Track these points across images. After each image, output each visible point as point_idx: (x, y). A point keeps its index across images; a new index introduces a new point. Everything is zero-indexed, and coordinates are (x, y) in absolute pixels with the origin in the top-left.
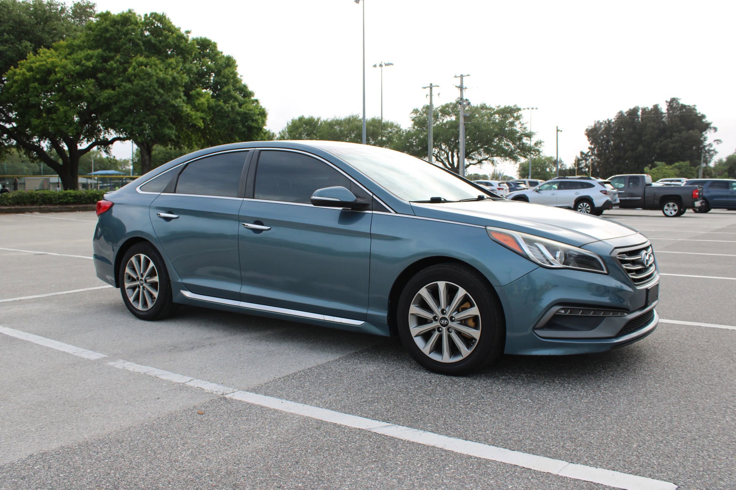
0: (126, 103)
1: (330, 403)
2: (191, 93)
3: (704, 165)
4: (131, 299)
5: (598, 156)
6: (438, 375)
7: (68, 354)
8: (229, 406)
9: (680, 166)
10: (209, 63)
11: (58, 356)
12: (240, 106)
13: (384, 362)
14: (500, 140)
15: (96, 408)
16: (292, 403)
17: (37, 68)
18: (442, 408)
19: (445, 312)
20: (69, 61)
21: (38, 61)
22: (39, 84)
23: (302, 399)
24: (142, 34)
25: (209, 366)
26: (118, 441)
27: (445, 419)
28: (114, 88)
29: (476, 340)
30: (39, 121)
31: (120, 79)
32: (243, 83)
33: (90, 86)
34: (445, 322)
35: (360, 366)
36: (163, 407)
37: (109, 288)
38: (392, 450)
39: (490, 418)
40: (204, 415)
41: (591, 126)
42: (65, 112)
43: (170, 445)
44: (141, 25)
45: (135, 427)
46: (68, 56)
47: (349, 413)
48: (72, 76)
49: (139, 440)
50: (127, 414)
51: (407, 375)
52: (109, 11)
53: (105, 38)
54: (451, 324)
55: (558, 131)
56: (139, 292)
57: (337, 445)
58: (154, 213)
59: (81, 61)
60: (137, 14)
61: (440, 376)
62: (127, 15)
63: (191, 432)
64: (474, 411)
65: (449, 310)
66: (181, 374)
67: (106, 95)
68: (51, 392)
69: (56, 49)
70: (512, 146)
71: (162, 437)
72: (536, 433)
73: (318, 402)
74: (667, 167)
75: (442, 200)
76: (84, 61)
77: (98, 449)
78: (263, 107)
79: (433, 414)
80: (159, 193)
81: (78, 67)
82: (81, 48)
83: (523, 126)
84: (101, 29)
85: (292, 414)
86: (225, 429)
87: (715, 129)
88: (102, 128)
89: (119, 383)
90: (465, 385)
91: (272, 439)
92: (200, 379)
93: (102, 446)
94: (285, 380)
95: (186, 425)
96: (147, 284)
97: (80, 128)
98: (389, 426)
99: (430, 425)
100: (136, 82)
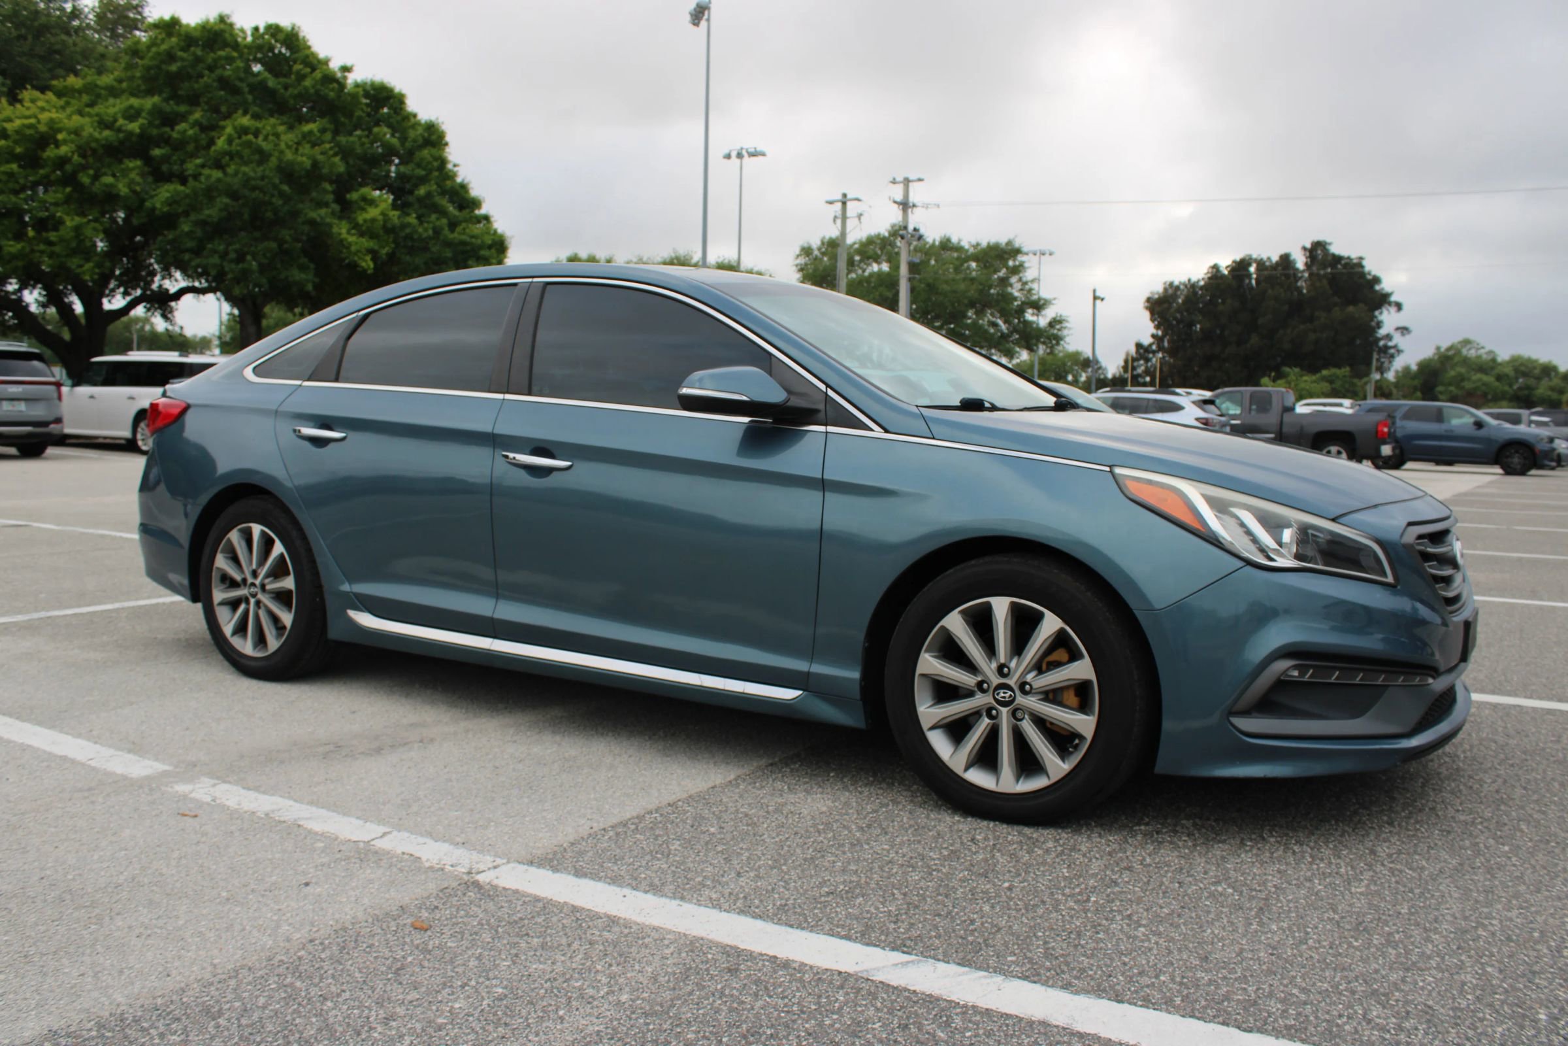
0: (211, 213)
1: (745, 898)
2: (348, 196)
3: (1376, 376)
4: (228, 630)
5: (1172, 352)
6: (985, 823)
7: (73, 762)
8: (491, 906)
9: (1330, 376)
10: (388, 136)
11: (48, 766)
12: (453, 226)
13: (845, 788)
14: (980, 313)
15: (145, 911)
16: (649, 897)
17: (17, 132)
18: (1027, 910)
19: (1006, 670)
20: (87, 120)
21: (19, 118)
22: (20, 166)
23: (672, 887)
24: (248, 69)
25: (425, 796)
26: (207, 1011)
27: (1046, 943)
28: (184, 181)
29: (1082, 738)
30: (19, 246)
31: (198, 161)
32: (459, 180)
33: (133, 175)
34: (1007, 695)
35: (792, 798)
36: (322, 909)
37: (173, 603)
38: (942, 1035)
39: (1154, 939)
40: (429, 933)
41: (1158, 293)
42: (77, 229)
43: (348, 1025)
44: (246, 51)
45: (250, 969)
46: (87, 110)
47: (800, 927)
48: (94, 151)
49: (264, 1007)
50: (227, 929)
51: (912, 822)
52: (176, 16)
53: (168, 73)
54: (1021, 700)
55: (1095, 298)
56: (246, 612)
57: (794, 1021)
58: (285, 428)
59: (116, 121)
60: (238, 26)
61: (992, 824)
62: (217, 28)
63: (401, 983)
64: (1107, 919)
65: (1018, 665)
66: (358, 818)
67: (168, 195)
68: (26, 867)
69: (59, 94)
70: (1003, 327)
71: (326, 999)
72: (1283, 978)
73: (714, 896)
74: (1305, 378)
75: (987, 405)
76: (121, 122)
77: (152, 1038)
78: (500, 231)
79: (1010, 927)
80: (298, 382)
81: (107, 133)
82: (113, 92)
83: (1027, 287)
84: (158, 54)
85: (656, 929)
86: (491, 975)
87: (1399, 306)
88: (156, 266)
89: (204, 839)
90: (1059, 849)
91: (619, 1003)
92: (406, 830)
93: (162, 1029)
94: (617, 834)
95: (388, 962)
96: (267, 596)
97: (108, 264)
98: (912, 962)
99: (1014, 958)
100: (233, 167)
